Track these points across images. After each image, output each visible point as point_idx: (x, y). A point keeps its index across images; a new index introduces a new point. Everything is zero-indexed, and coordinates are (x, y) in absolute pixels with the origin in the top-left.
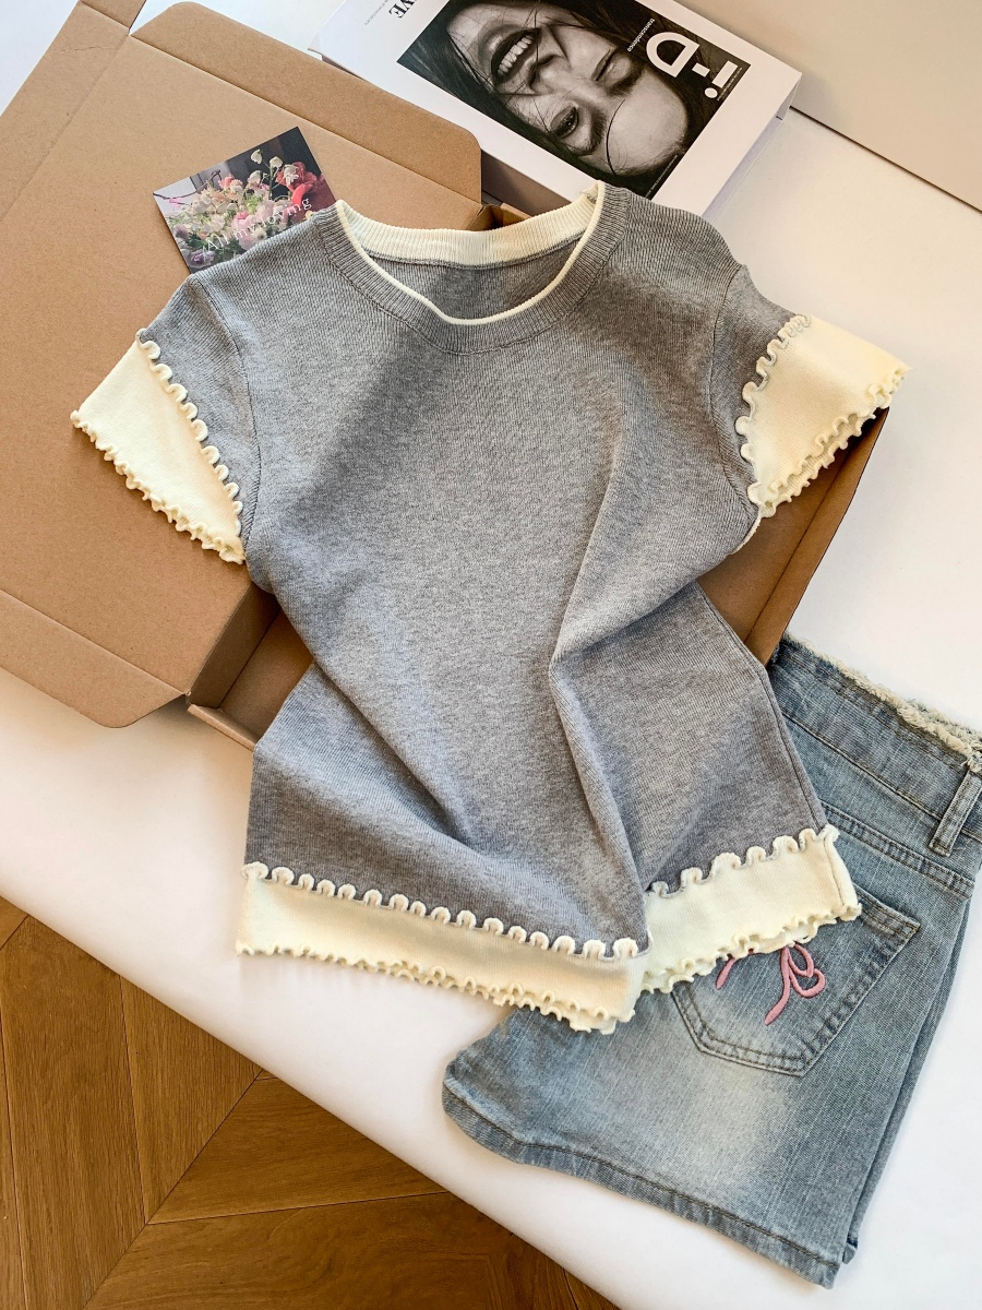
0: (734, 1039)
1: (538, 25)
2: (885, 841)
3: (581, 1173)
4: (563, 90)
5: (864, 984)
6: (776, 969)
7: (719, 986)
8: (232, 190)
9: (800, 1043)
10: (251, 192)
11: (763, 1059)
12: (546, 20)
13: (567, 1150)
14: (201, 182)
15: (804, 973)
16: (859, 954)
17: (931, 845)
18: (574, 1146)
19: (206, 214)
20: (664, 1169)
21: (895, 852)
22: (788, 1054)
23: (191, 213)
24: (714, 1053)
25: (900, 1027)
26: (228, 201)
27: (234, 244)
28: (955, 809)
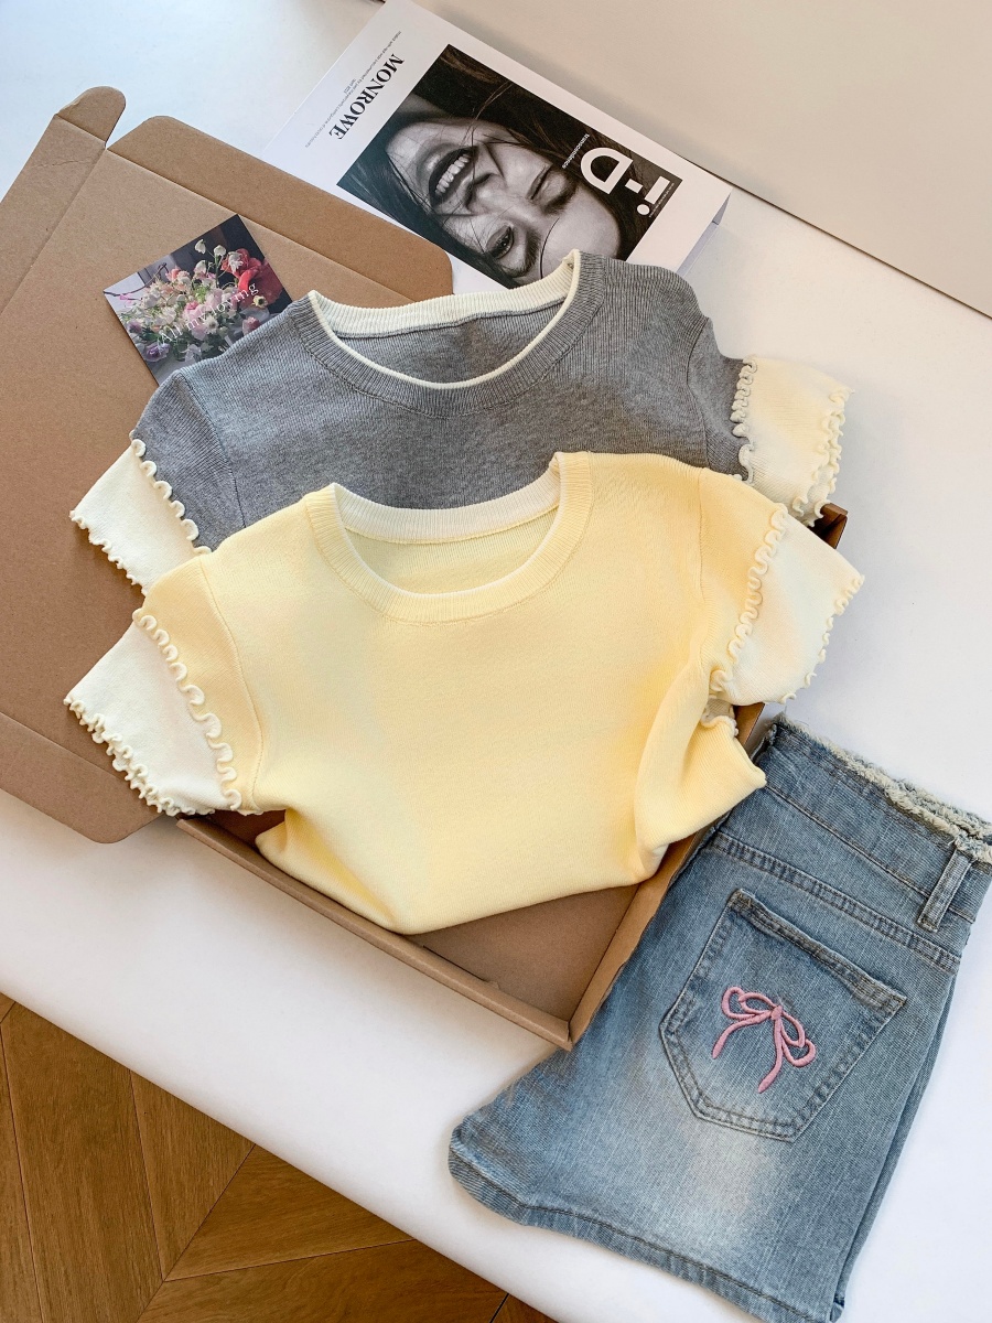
0: (728, 1106)
1: (475, 143)
2: (875, 917)
3: (581, 1235)
4: (499, 209)
5: (853, 1054)
6: (770, 1039)
7: (714, 1056)
8: (180, 282)
9: (791, 1110)
10: (199, 282)
11: (755, 1125)
12: (483, 138)
13: (569, 1213)
14: (148, 277)
15: (796, 1043)
16: (848, 1025)
17: (919, 921)
18: (575, 1209)
19: (156, 308)
20: (661, 1230)
21: (885, 928)
22: (780, 1121)
23: (143, 307)
24: (709, 1119)
25: (887, 1096)
26: (177, 293)
27: (187, 334)
28: (942, 887)
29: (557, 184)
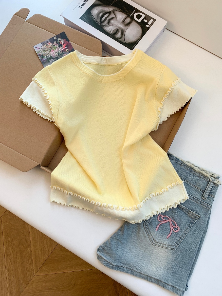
0: (160, 242)
1: (110, 11)
2: (192, 197)
4: (115, 25)
5: (188, 229)
6: (169, 226)
7: (156, 230)
8: (50, 45)
9: (174, 242)
10: (54, 46)
11: (166, 246)
12: (112, 10)
13: (124, 267)
14: (43, 44)
15: (175, 227)
16: (187, 222)
17: (202, 198)
18: (126, 266)
19: (45, 51)
20: (145, 271)
21: (194, 200)
22: (172, 245)
23: (42, 50)
24: (156, 245)
25: (196, 238)
26: (49, 48)
27: (51, 56)
28: (207, 190)
29: (128, 20)
